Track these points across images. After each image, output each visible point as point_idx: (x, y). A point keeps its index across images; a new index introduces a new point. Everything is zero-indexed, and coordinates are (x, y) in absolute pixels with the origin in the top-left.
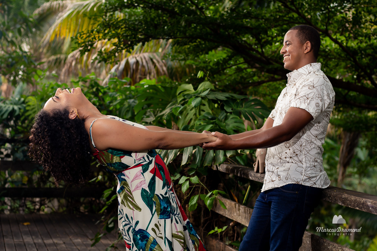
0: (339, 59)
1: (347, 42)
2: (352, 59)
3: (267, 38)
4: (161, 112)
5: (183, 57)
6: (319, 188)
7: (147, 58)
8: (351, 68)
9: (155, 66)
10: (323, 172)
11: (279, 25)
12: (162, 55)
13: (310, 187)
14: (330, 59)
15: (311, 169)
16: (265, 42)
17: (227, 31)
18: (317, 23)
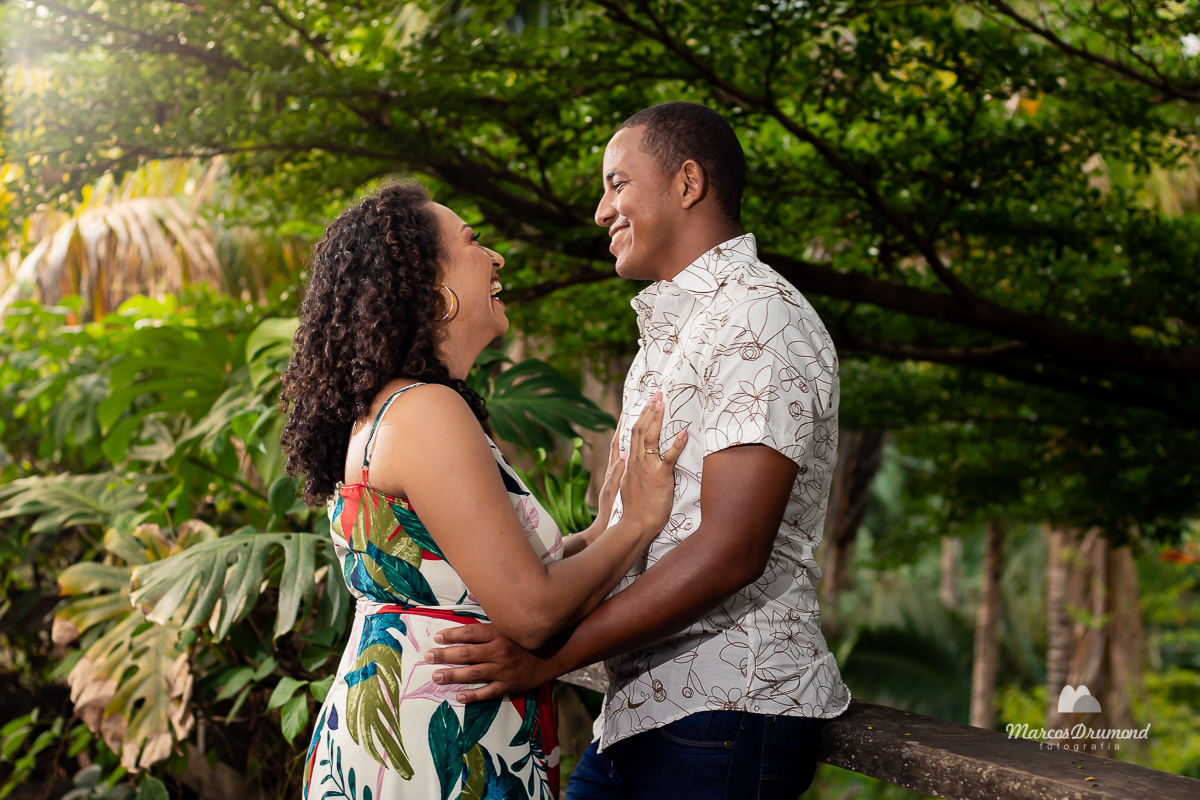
0: (816, 194)
1: (841, 132)
2: (861, 192)
3: (560, 133)
4: (195, 423)
5: (265, 215)
6: (813, 720)
7: (145, 218)
8: (859, 221)
9: (174, 242)
10: (825, 657)
11: (600, 87)
12: (196, 203)
13: (779, 717)
14: (786, 197)
15: (779, 649)
16: (551, 148)
17: (416, 116)
18: (732, 72)
